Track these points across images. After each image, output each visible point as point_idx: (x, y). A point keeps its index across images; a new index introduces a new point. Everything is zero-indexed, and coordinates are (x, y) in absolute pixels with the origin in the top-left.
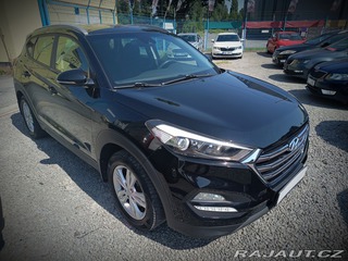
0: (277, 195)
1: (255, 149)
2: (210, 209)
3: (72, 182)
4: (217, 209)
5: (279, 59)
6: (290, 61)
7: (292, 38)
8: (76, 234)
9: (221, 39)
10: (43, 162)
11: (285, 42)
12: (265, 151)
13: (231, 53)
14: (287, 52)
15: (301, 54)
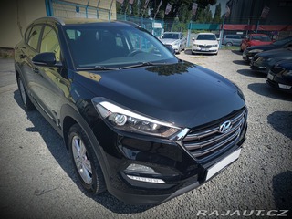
0: (206, 172)
1: (183, 128)
2: (141, 179)
3: (46, 147)
4: (147, 180)
5: (248, 56)
6: (256, 59)
7: (262, 40)
8: (36, 192)
9: (200, 38)
10: (28, 130)
11: (257, 42)
12: (192, 131)
13: (208, 50)
14: (255, 51)
15: (267, 53)
